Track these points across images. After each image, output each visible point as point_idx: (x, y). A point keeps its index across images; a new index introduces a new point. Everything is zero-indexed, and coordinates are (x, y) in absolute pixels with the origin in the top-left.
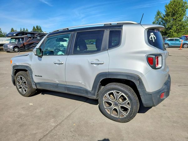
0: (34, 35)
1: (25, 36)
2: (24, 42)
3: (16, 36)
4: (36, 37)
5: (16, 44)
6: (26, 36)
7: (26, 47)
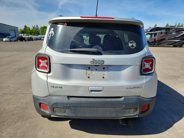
0: (170, 30)
1: (158, 31)
2: (156, 37)
3: (150, 32)
4: (171, 33)
5: (148, 39)
6: (160, 31)
7: (157, 43)
